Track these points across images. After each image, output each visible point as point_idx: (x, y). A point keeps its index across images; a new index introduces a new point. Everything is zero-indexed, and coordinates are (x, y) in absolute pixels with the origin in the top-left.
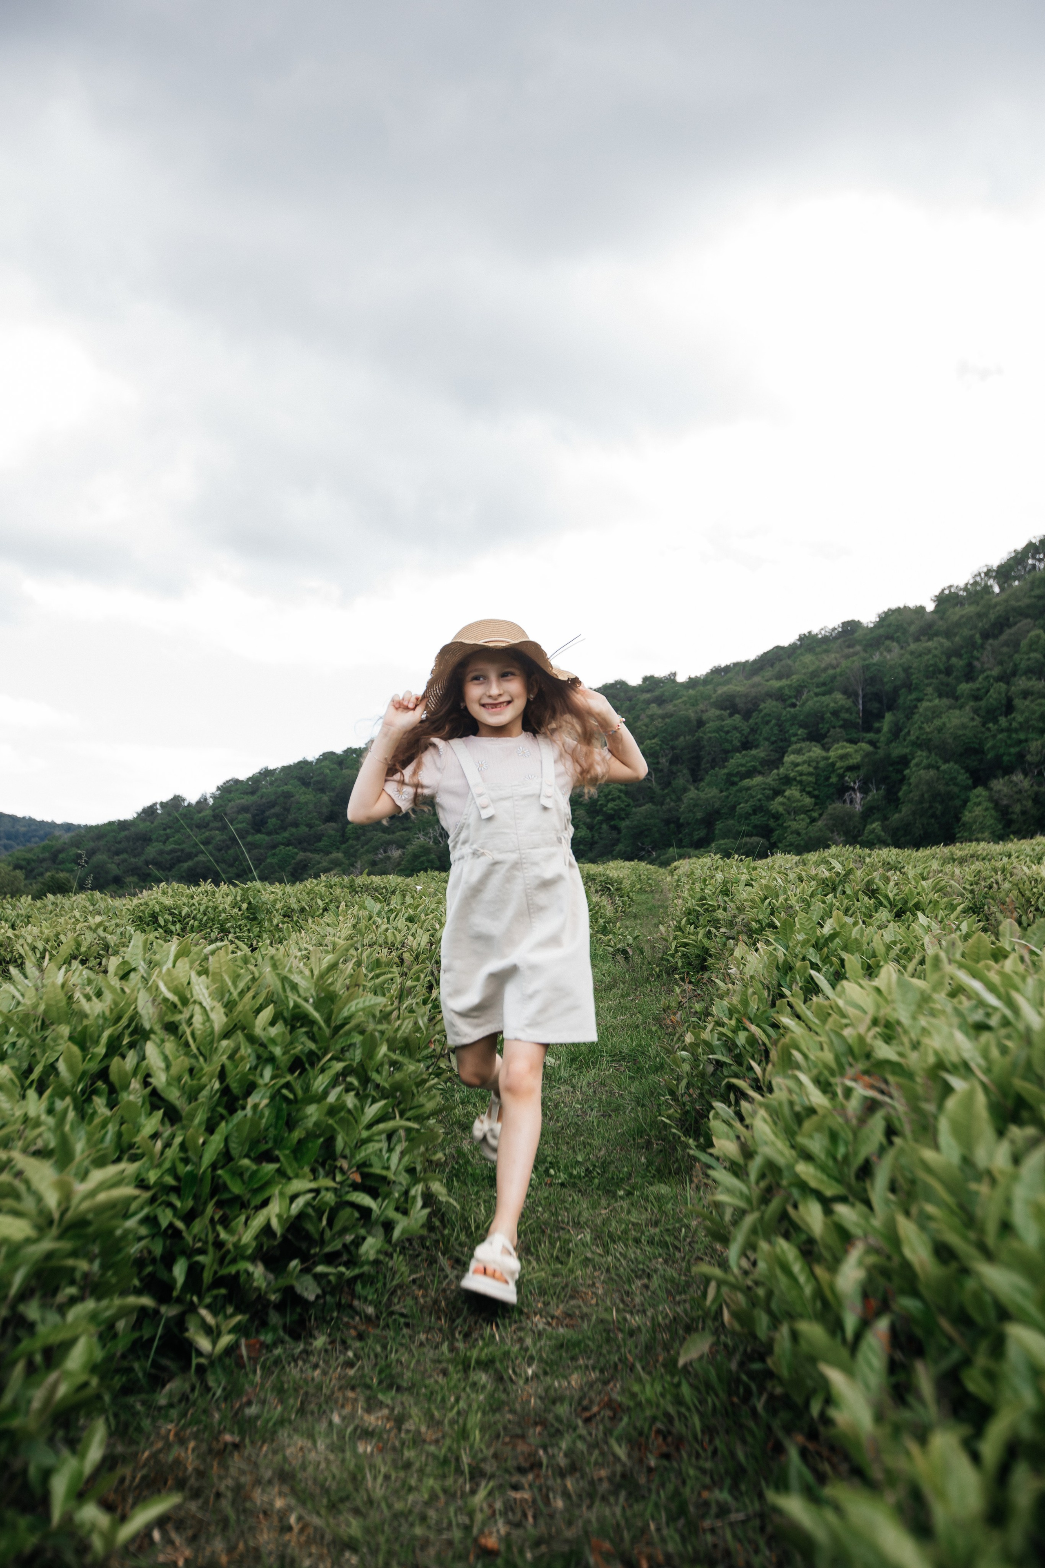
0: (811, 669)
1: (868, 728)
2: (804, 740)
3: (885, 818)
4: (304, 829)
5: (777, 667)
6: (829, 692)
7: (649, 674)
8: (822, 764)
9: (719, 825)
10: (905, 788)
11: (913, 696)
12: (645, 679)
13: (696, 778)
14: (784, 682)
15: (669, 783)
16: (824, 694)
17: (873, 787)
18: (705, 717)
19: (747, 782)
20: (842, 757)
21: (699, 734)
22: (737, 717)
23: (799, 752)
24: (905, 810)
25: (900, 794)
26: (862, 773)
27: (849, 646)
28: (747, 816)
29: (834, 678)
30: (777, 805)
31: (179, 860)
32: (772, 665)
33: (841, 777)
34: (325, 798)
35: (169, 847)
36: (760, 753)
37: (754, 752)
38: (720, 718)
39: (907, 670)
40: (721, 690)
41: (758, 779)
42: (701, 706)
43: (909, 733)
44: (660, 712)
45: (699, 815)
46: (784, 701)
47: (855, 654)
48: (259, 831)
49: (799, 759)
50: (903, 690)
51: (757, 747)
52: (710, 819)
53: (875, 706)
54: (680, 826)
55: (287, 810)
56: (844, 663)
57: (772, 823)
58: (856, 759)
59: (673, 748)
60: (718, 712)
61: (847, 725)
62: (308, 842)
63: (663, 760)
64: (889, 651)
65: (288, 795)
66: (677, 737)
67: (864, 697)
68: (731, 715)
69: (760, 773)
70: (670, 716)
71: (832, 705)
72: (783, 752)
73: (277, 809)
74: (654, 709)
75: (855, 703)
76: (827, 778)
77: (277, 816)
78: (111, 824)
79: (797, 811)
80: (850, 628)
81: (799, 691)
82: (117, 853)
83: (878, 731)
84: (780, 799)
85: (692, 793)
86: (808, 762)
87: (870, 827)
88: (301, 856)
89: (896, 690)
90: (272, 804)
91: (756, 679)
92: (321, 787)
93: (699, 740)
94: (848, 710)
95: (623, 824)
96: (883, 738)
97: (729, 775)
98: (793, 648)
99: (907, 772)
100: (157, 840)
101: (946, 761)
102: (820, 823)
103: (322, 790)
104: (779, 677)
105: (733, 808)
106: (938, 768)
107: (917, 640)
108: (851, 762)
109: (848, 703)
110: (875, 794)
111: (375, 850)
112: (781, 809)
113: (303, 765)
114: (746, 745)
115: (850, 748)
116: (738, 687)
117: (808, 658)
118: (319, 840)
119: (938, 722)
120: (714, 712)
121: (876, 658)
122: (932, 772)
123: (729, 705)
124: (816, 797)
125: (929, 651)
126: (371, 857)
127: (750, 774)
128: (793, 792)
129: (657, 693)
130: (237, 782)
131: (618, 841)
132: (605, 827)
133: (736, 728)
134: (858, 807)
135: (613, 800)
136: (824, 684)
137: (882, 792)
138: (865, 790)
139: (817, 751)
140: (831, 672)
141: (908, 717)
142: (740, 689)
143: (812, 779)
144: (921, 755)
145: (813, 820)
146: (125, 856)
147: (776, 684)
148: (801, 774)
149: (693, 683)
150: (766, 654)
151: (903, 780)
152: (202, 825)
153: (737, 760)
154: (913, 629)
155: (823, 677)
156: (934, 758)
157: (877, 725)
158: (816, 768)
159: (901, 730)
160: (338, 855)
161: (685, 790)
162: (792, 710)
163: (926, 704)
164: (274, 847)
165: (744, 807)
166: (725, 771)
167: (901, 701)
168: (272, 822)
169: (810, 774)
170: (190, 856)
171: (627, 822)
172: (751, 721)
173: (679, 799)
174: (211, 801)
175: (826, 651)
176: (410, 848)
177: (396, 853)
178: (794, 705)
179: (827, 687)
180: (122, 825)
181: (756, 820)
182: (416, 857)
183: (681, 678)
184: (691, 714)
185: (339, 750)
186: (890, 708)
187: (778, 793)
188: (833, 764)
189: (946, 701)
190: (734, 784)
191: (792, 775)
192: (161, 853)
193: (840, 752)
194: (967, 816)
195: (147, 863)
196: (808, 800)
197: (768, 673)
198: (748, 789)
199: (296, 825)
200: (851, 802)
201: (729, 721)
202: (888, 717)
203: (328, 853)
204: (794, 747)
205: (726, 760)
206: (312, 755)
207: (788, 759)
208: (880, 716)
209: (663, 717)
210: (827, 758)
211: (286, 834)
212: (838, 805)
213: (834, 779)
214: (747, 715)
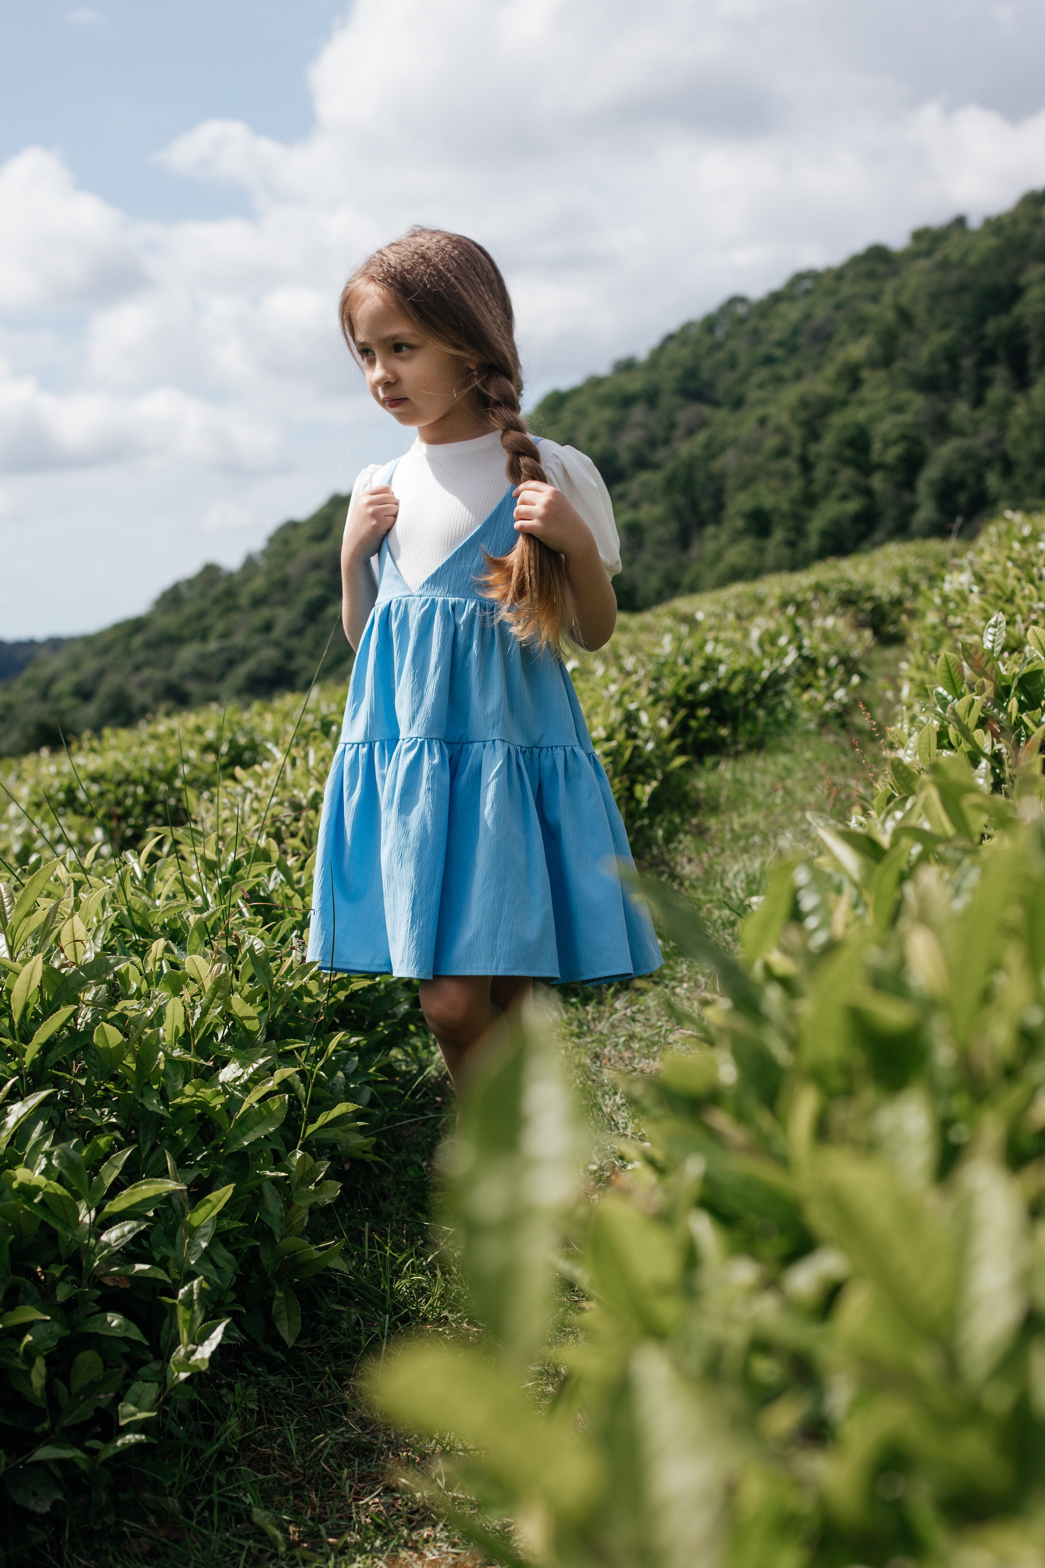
12: (916, 234)
13: (1023, 382)
21: (1018, 310)
31: (231, 663)
35: (213, 645)
42: (1012, 263)
59: (980, 339)
63: (967, 363)
66: (981, 320)
70: (964, 287)
74: (938, 279)
78: (117, 627)
82: (138, 668)
85: (1022, 408)
93: (1019, 320)
95: (921, 480)
100: (192, 638)
129: (938, 254)
130: (294, 524)
131: (916, 506)
132: (890, 489)
135: (895, 442)
146: (147, 673)
149: (995, 224)
152: (258, 602)
161: (1009, 404)
170: (244, 654)
171: (926, 474)
173: (1003, 423)
174: (262, 563)
180: (136, 626)
183: (975, 222)
184: (996, 278)
192: (203, 657)
195: (184, 677)
209: (955, 292)
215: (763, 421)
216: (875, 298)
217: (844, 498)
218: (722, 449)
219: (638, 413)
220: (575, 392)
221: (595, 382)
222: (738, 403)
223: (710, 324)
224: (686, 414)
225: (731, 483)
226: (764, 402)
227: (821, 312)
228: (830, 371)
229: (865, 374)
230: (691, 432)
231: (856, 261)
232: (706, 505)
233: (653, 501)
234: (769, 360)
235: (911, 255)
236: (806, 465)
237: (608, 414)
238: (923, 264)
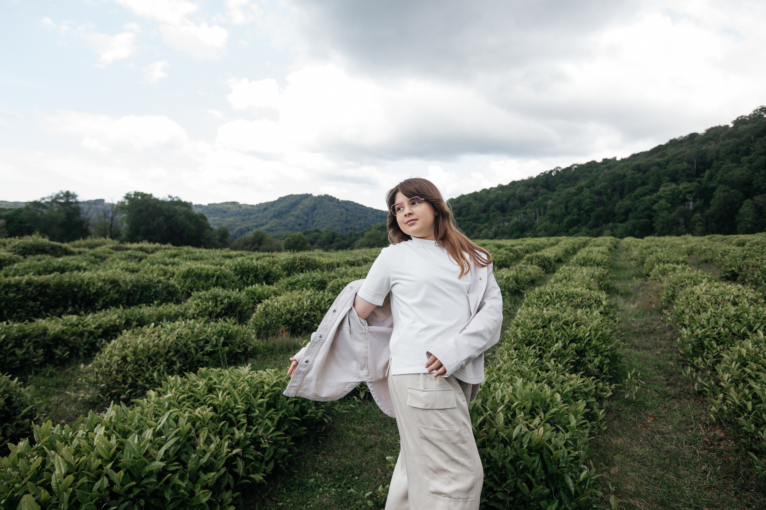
0: (674, 153)
1: (698, 176)
2: (668, 181)
3: (703, 212)
4: (475, 215)
5: (659, 153)
6: (681, 163)
7: (605, 158)
8: (676, 191)
9: (631, 215)
10: (713, 200)
11: (720, 162)
12: (604, 160)
13: (622, 197)
14: (661, 159)
15: (611, 199)
16: (678, 163)
17: (698, 200)
18: (626, 174)
19: (643, 198)
20: (685, 188)
21: (624, 180)
22: (640, 173)
23: (666, 186)
24: (712, 208)
25: (711, 202)
26: (694, 194)
27: (692, 144)
28: (643, 211)
29: (684, 156)
30: (655, 207)
32: (657, 152)
33: (684, 196)
34: (483, 205)
36: (650, 187)
37: (647, 187)
38: (634, 174)
39: (718, 152)
40: (634, 163)
41: (648, 197)
42: (625, 170)
43: (716, 178)
44: (609, 172)
45: (622, 211)
46: (661, 166)
47: (694, 147)
48: (460, 216)
49: (666, 189)
50: (715, 161)
51: (648, 184)
52: (627, 212)
53: (701, 167)
54: (614, 215)
55: (469, 209)
56: (689, 151)
57: (653, 214)
58: (692, 189)
59: (613, 185)
60: (632, 172)
61: (688, 175)
62: (477, 220)
63: (609, 191)
64: (710, 145)
65: (470, 204)
66: (614, 181)
67: (697, 163)
68: (638, 173)
69: (649, 195)
70: (612, 173)
71: (682, 168)
72: (659, 187)
73: (466, 209)
74: (606, 171)
75: (693, 166)
76: (678, 196)
77: (466, 211)
79: (664, 209)
80: (693, 136)
81: (667, 162)
83: (703, 177)
84: (657, 205)
85: (620, 202)
86: (670, 190)
87: (695, 215)
88: (474, 224)
89: (712, 161)
90: (464, 207)
91: (650, 158)
92: (481, 201)
93: (624, 182)
94: (689, 169)
95: (592, 215)
96: (704, 180)
97: (636, 195)
98: (667, 145)
99: (714, 193)
101: (733, 189)
102: (674, 214)
103: (482, 202)
104: (659, 157)
105: (637, 208)
106: (729, 192)
107: (724, 139)
108: (689, 190)
109: (690, 166)
110: (699, 202)
111: (499, 223)
112: (657, 208)
113: (475, 193)
114: (644, 184)
115: (689, 185)
116: (642, 161)
117: (672, 149)
118: (480, 218)
119: (730, 173)
120: (630, 172)
121: (704, 148)
122: (726, 194)
123: (638, 168)
124: (672, 204)
125: (729, 144)
126: (498, 225)
127: (645, 195)
128: (662, 202)
129: (608, 165)
130: (453, 199)
131: (589, 220)
132: (584, 215)
133: (639, 178)
134: (691, 208)
135: (588, 205)
136: (679, 159)
137: (702, 202)
138: (694, 201)
139: (674, 186)
140: (682, 154)
141: (717, 171)
142: (643, 162)
143: (671, 197)
144: (722, 187)
145: (671, 213)
147: (658, 160)
148: (666, 195)
149: (623, 160)
150: (654, 148)
151: (712, 197)
153: (639, 190)
154: (722, 135)
155: (679, 157)
156: (727, 188)
157: (702, 175)
158: (673, 192)
159: (713, 176)
160: (487, 224)
161: (617, 201)
162: (664, 170)
163: (725, 166)
164: (465, 221)
165: (641, 208)
166: (634, 194)
167: (714, 165)
168: (464, 213)
169: (670, 195)
171: (594, 213)
172: (646, 175)
173: (615, 205)
175: (681, 146)
176: (513, 222)
177: (507, 224)
178: (665, 168)
179: (680, 161)
181: (646, 213)
182: (513, 225)
183: (618, 159)
184: (621, 173)
185: (488, 188)
186: (708, 168)
187: (655, 202)
188: (681, 191)
189: (734, 164)
190: (637, 199)
191: (662, 195)
193: (685, 186)
194: (741, 211)
196: (669, 205)
197: (654, 156)
198: (644, 201)
199: (472, 214)
200: (688, 205)
201: (637, 175)
202: (708, 172)
203: (483, 223)
204: (664, 184)
205: (635, 190)
206: (478, 190)
207: (661, 189)
208: (704, 171)
209: (610, 174)
210: (678, 189)
211: (469, 217)
212: (682, 207)
213: (681, 197)
214: (645, 172)
215: (559, 195)
216: (591, 172)
217: (574, 215)
218: (548, 200)
219: (531, 189)
220: (518, 182)
221: (523, 181)
222: (554, 190)
223: (551, 172)
224: (542, 191)
225: (548, 208)
226: (560, 191)
227: (578, 173)
228: (577, 187)
229: (584, 189)
230: (542, 195)
231: (588, 163)
232: (541, 211)
233: (530, 208)
234: (563, 182)
235: (601, 164)
236: (566, 207)
237: (524, 188)
238: (604, 166)
